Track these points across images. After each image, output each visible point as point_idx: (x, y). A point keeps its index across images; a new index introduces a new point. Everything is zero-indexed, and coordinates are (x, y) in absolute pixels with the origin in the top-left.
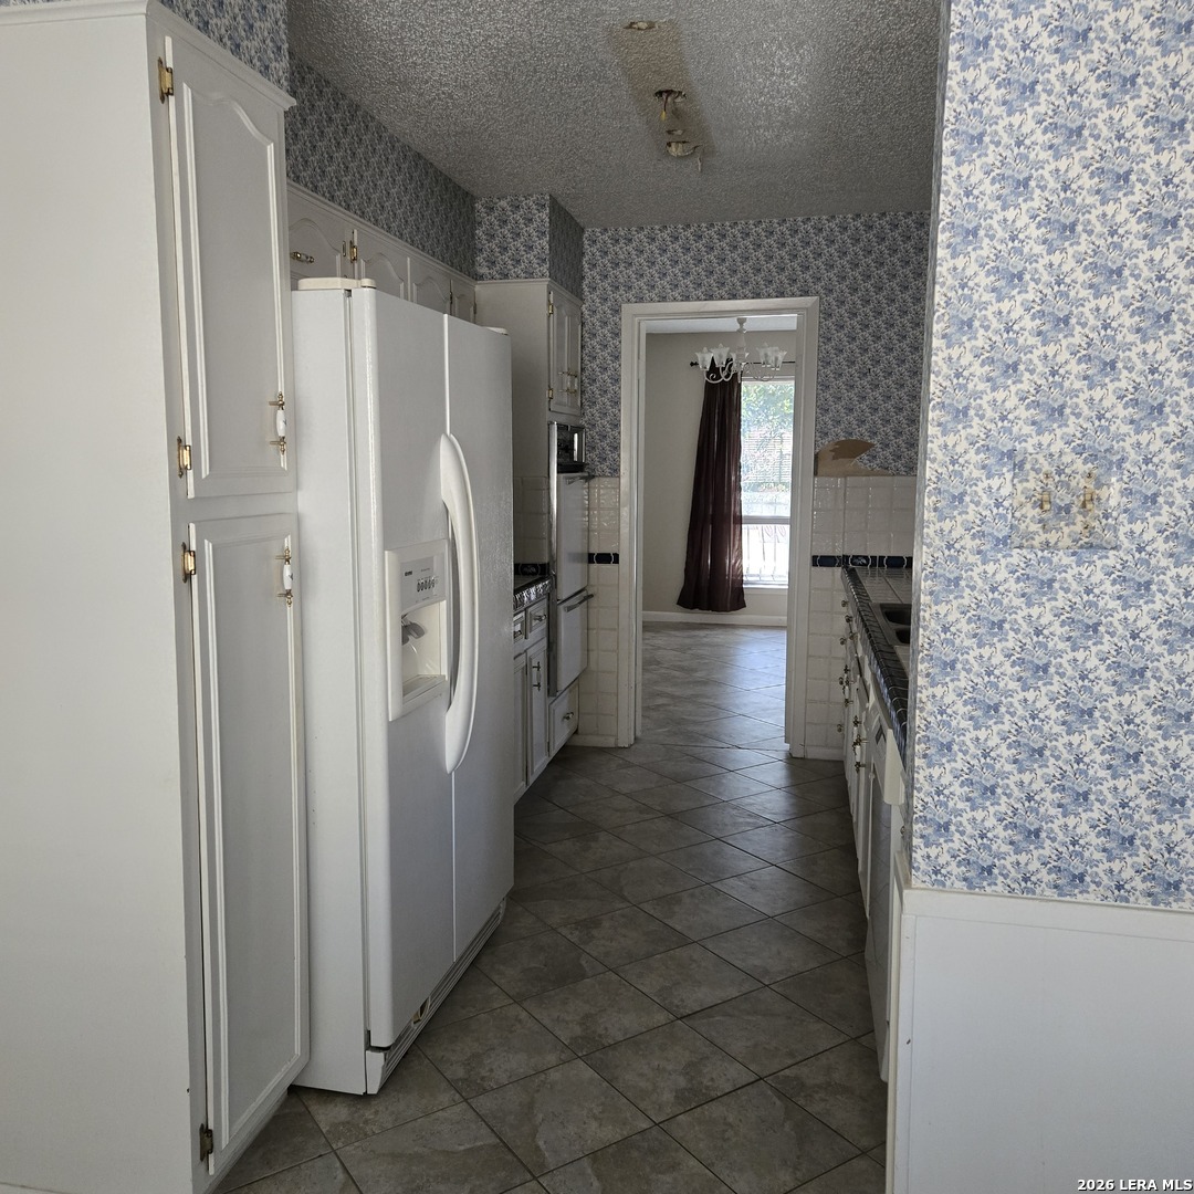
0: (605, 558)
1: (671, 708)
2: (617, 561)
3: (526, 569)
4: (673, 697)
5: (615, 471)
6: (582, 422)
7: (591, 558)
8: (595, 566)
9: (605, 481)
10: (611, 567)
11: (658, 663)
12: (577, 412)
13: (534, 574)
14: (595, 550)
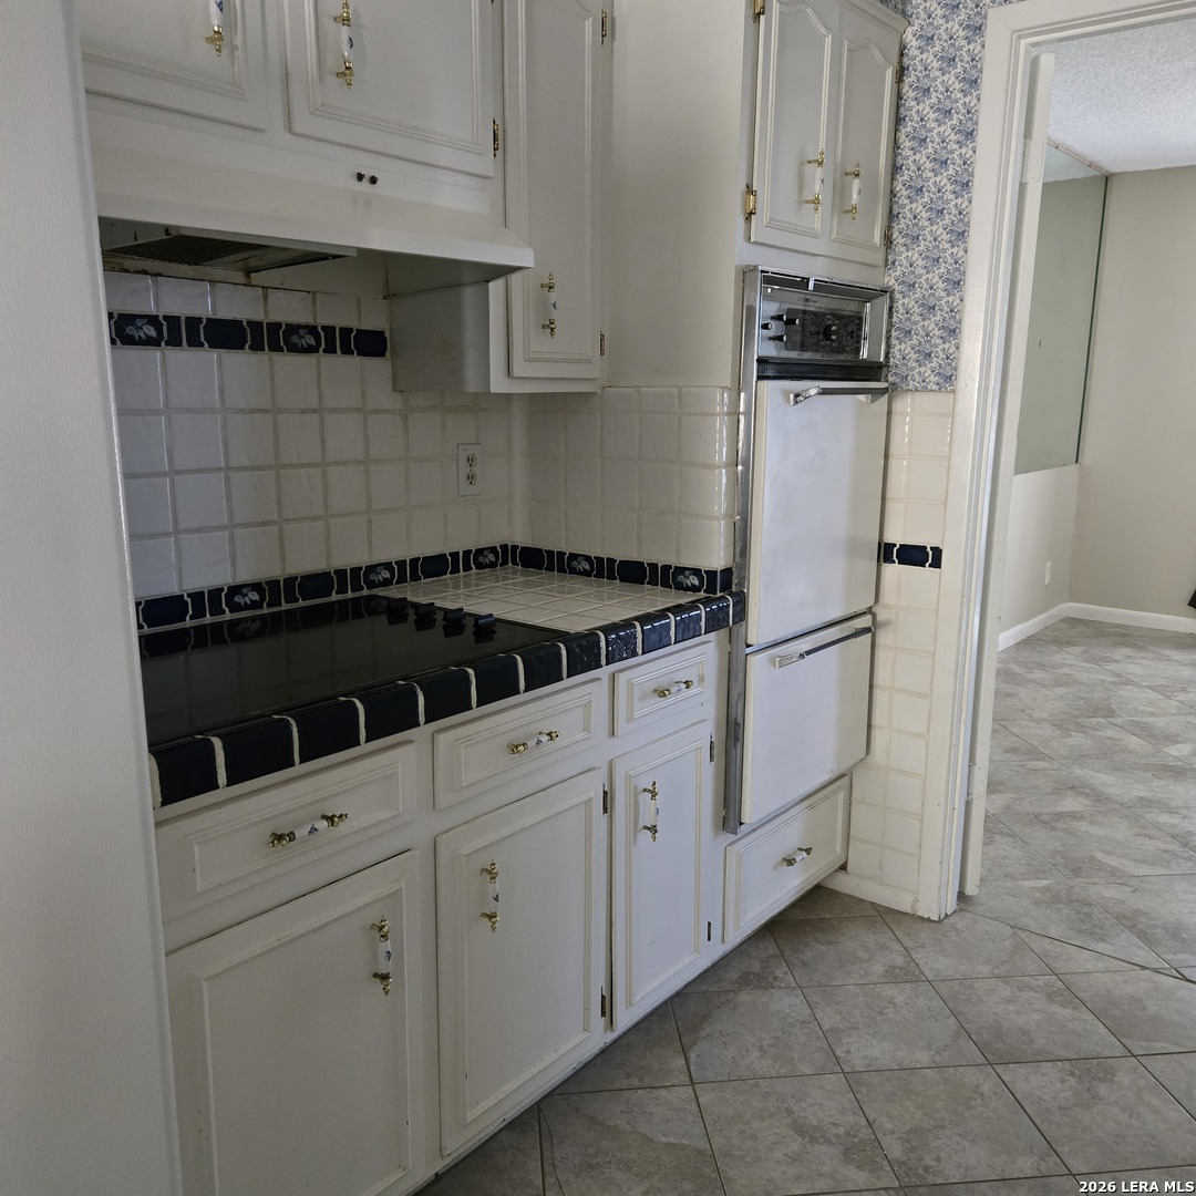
0: (913, 555)
1: (1082, 826)
2: (937, 564)
3: (681, 578)
4: (1098, 797)
5: (948, 379)
6: (890, 280)
7: (886, 552)
8: (893, 570)
9: (923, 400)
10: (926, 572)
11: (1110, 713)
12: (879, 258)
13: (695, 589)
14: (896, 536)
